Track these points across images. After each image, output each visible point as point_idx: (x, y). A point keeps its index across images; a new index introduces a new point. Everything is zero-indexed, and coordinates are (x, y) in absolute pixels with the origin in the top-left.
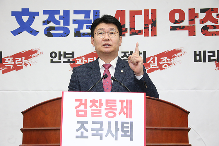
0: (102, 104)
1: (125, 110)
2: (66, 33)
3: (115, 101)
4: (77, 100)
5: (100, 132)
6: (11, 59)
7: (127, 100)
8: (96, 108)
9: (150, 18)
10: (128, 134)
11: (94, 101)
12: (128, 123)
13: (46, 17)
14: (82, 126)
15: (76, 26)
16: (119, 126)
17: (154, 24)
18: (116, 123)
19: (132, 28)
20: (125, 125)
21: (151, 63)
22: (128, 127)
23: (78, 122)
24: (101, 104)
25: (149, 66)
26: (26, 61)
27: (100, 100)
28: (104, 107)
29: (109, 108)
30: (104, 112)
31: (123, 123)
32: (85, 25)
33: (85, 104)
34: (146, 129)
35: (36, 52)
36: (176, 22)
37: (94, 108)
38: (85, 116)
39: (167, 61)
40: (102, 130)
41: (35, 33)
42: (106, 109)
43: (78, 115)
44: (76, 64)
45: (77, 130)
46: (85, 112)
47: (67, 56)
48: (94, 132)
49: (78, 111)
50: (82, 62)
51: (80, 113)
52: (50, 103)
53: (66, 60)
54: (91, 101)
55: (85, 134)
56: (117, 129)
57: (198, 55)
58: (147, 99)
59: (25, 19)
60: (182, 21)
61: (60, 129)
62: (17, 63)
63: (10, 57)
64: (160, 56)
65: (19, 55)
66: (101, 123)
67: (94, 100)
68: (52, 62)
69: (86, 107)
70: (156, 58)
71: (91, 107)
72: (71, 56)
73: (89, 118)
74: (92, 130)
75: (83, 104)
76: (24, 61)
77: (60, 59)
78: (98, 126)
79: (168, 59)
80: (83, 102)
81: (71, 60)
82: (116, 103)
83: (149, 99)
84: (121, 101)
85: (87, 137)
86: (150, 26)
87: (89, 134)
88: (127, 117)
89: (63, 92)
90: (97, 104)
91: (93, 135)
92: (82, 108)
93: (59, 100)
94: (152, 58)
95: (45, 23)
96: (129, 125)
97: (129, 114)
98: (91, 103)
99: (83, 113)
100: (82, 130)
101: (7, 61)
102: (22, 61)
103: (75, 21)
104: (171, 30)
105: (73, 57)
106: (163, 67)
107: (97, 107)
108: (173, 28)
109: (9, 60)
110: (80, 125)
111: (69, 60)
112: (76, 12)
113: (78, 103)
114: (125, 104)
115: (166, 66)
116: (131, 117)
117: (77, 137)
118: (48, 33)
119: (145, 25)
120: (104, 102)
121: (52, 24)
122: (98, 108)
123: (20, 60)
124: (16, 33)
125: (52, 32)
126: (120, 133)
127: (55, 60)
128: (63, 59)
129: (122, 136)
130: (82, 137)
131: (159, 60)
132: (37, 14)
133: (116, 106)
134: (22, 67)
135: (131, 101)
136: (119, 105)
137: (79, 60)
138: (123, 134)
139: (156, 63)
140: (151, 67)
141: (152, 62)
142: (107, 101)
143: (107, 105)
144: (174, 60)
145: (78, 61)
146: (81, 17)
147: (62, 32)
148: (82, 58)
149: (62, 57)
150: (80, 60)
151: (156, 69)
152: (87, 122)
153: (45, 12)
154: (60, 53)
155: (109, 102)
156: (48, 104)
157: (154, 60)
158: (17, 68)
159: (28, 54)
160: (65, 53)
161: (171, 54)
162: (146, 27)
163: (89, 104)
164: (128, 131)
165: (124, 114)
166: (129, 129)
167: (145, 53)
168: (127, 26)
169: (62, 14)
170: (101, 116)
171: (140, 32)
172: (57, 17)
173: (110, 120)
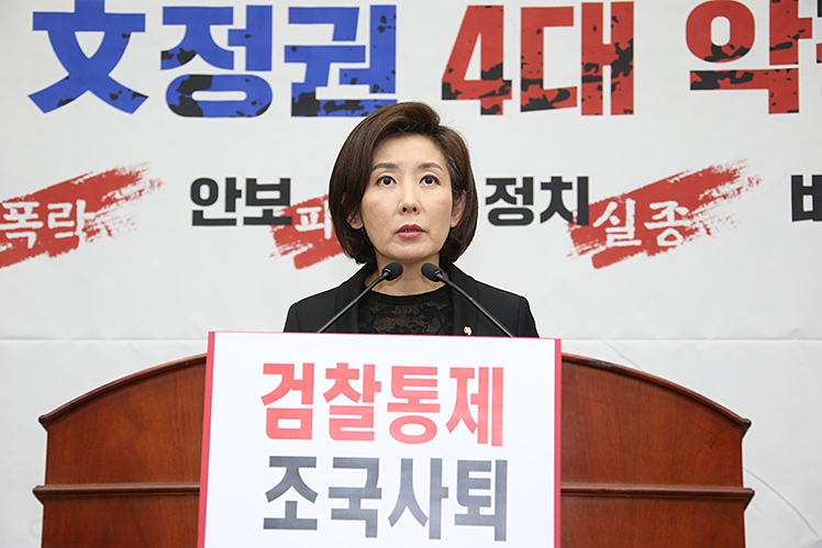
0: (378, 387)
1: (474, 410)
2: (258, 102)
3: (433, 371)
4: (270, 369)
5: (366, 504)
6: (29, 206)
7: (483, 371)
8: (350, 403)
9: (607, 39)
10: (484, 511)
11: (341, 374)
12: (485, 466)
13: (175, 35)
14: (293, 479)
15: (298, 72)
16: (450, 479)
17: (623, 62)
18: (436, 465)
19: (532, 79)
20: (473, 475)
21: (608, 223)
22: (485, 484)
23: (275, 461)
24: (372, 386)
25: (603, 240)
26: (91, 215)
27: (370, 370)
28: (384, 397)
29: (406, 401)
30: (383, 419)
31: (464, 467)
32: (335, 69)
33: (306, 386)
34: (563, 491)
35: (132, 178)
36: (717, 54)
37: (342, 400)
38: (305, 433)
39: (678, 216)
40: (377, 494)
41: (128, 100)
42: (392, 407)
43: (274, 432)
44: (298, 228)
45: (272, 495)
46: (306, 417)
47: (261, 195)
48: (344, 504)
49: (274, 416)
50: (321, 219)
51: (283, 424)
52: (160, 380)
53: (257, 212)
54: (330, 374)
55: (305, 510)
56: (438, 493)
57: (808, 191)
58: (569, 365)
59: (90, 42)
60: (743, 51)
61: (198, 490)
62: (52, 224)
63: (28, 198)
64: (647, 197)
65: (64, 192)
66: (372, 466)
67: (342, 367)
68: (198, 219)
69: (308, 399)
70: (630, 205)
71: (329, 396)
72: (276, 195)
73: (321, 445)
74: (335, 493)
75: (296, 386)
76: (82, 215)
77: (230, 207)
78: (357, 478)
79: (683, 211)
80: (298, 375)
81: (278, 211)
82: (434, 383)
83: (576, 367)
84: (455, 372)
85: (311, 525)
86: (607, 71)
87: (319, 509)
88: (482, 439)
89: (212, 336)
90: (357, 385)
91: (337, 515)
92: (293, 399)
93: (196, 369)
94: (613, 206)
95: (170, 58)
96: (491, 475)
97: (489, 429)
98: (332, 382)
99: (296, 424)
100: (291, 494)
101: (13, 215)
102: (73, 216)
103: (293, 53)
104: (694, 87)
105: (284, 199)
106: (661, 240)
107: (353, 396)
108: (702, 81)
109: (21, 211)
110: (281, 472)
111: (268, 213)
112: (299, 16)
113: (275, 381)
114: (473, 386)
115: (671, 238)
116: (497, 442)
117: (270, 524)
118: (183, 99)
119: (586, 67)
120: (384, 376)
121: (198, 66)
122: (360, 403)
123: (66, 214)
124: (49, 99)
125: (198, 96)
126: (451, 507)
127: (210, 212)
128: (243, 209)
129: (460, 520)
130: (291, 521)
131: (643, 214)
132: (137, 22)
133: (434, 395)
134: (73, 243)
135: (499, 372)
136: (447, 390)
137: (308, 215)
138: (464, 510)
139: (630, 227)
140: (610, 243)
141: (615, 220)
142: (398, 372)
143: (397, 392)
144: (709, 214)
145: (304, 219)
146: (320, 35)
147: (240, 96)
148: (323, 206)
149: (240, 202)
150: (314, 211)
151: (632, 251)
152: (310, 462)
153: (171, 16)
154: (231, 182)
155: (405, 377)
156: (150, 383)
157: (620, 212)
158: (53, 244)
159: (100, 190)
160: (251, 183)
161: (695, 189)
162: (591, 76)
163: (322, 384)
164: (486, 501)
165: (471, 426)
166: (491, 493)
167: (583, 183)
168: (512, 71)
169: (240, 22)
170: (370, 437)
171: (563, 97)
172: (219, 35)
173: (408, 451)
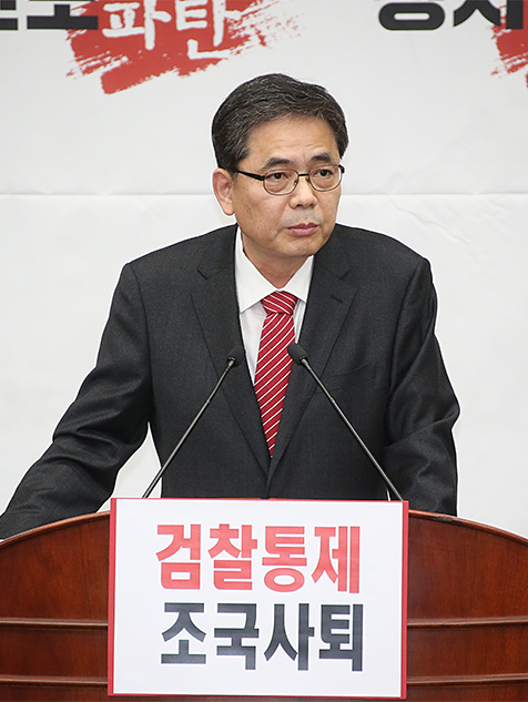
0: (254, 544)
1: (335, 563)
3: (301, 530)
4: (163, 530)
5: (246, 642)
7: (343, 529)
8: (231, 558)
10: (343, 647)
11: (224, 532)
12: (344, 609)
14: (184, 623)
16: (315, 620)
18: (304, 609)
20: (334, 617)
22: (344, 624)
23: (169, 607)
24: (250, 544)
27: (247, 529)
28: (259, 553)
29: (277, 556)
30: (259, 572)
31: (327, 610)
33: (194, 544)
34: (408, 627)
37: (224, 556)
38: (195, 583)
40: (255, 633)
42: (266, 562)
43: (168, 583)
44: (107, 33)
45: (168, 635)
46: (194, 569)
48: (227, 642)
49: (168, 569)
51: (175, 576)
53: (46, 8)
54: (213, 533)
55: (195, 647)
56: (306, 631)
61: (107, 628)
66: (250, 609)
67: (224, 527)
69: (196, 554)
71: (214, 552)
73: (208, 594)
74: (219, 632)
75: (186, 543)
78: (238, 621)
80: (187, 535)
81: (77, 8)
82: (301, 541)
83: (421, 521)
84: (318, 531)
85: (201, 659)
87: (209, 645)
88: (342, 588)
90: (237, 543)
91: (221, 650)
92: (183, 555)
96: (350, 617)
97: (349, 576)
98: (215, 541)
99: (186, 576)
100: (184, 634)
107: (234, 552)
110: (176, 615)
113: (168, 539)
114: (334, 543)
116: (355, 589)
117: (166, 659)
120: (259, 535)
122: (240, 558)
126: (316, 643)
128: (26, 5)
129: (323, 654)
130: (184, 656)
133: (302, 551)
135: (356, 530)
136: (312, 546)
137: (120, 13)
138: (327, 646)
142: (271, 532)
143: (270, 548)
145: (115, 20)
152: (199, 607)
155: (277, 535)
163: (207, 543)
164: (345, 638)
166: (350, 631)
170: (249, 586)
173: (280, 598)
